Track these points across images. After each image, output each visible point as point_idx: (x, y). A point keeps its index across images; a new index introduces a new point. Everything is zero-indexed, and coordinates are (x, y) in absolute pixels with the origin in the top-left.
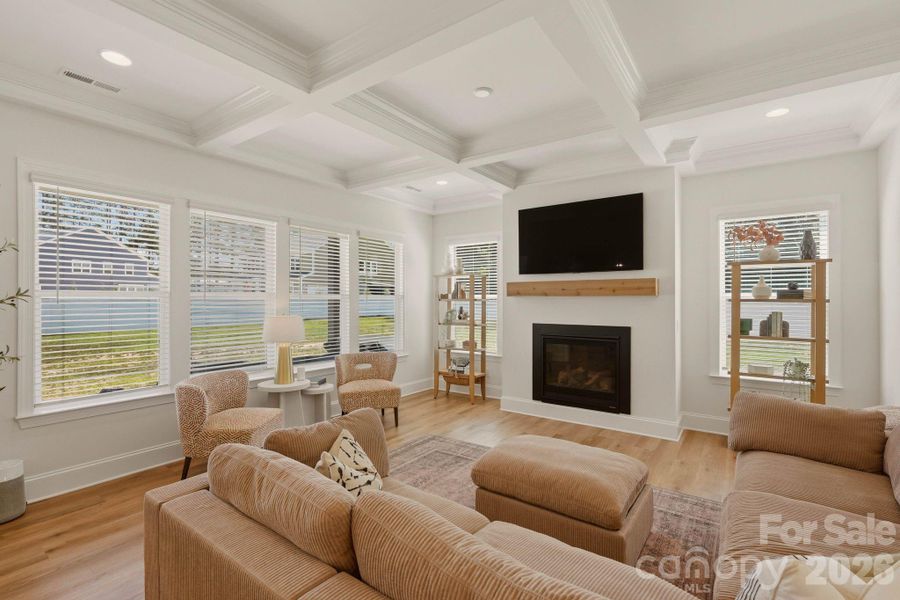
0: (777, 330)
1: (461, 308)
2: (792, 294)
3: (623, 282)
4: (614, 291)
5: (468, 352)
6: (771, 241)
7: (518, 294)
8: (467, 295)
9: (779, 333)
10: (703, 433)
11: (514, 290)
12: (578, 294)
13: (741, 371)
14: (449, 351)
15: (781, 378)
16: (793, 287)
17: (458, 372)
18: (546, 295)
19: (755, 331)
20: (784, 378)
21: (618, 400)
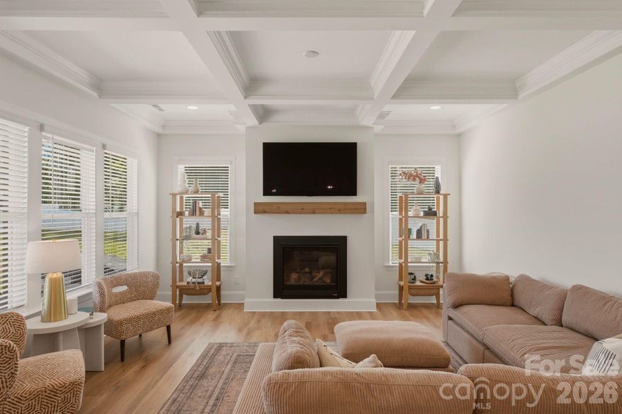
0: (424, 235)
1: (198, 224)
2: (430, 213)
3: (346, 204)
4: (339, 210)
5: (210, 264)
6: (422, 181)
7: (265, 212)
8: (207, 212)
9: (426, 237)
10: (388, 303)
11: (260, 209)
12: (314, 213)
13: (409, 261)
14: (181, 265)
15: (426, 263)
16: (430, 209)
17: (199, 283)
18: (287, 212)
19: (414, 235)
20: (429, 263)
21: (338, 289)
